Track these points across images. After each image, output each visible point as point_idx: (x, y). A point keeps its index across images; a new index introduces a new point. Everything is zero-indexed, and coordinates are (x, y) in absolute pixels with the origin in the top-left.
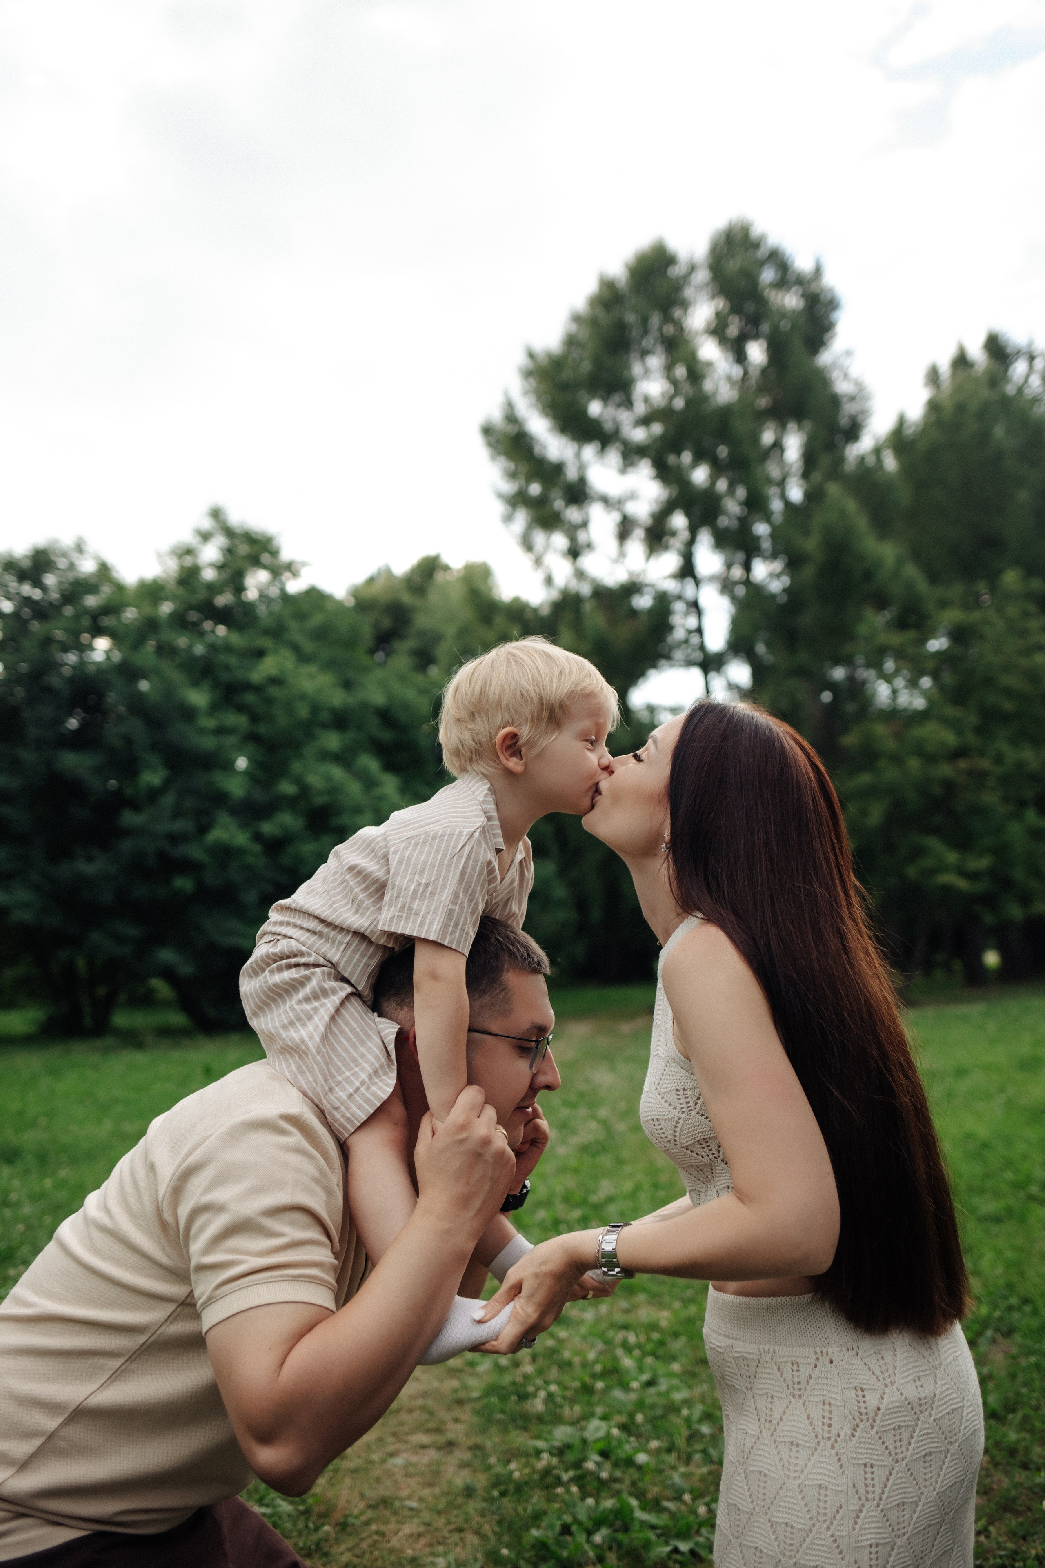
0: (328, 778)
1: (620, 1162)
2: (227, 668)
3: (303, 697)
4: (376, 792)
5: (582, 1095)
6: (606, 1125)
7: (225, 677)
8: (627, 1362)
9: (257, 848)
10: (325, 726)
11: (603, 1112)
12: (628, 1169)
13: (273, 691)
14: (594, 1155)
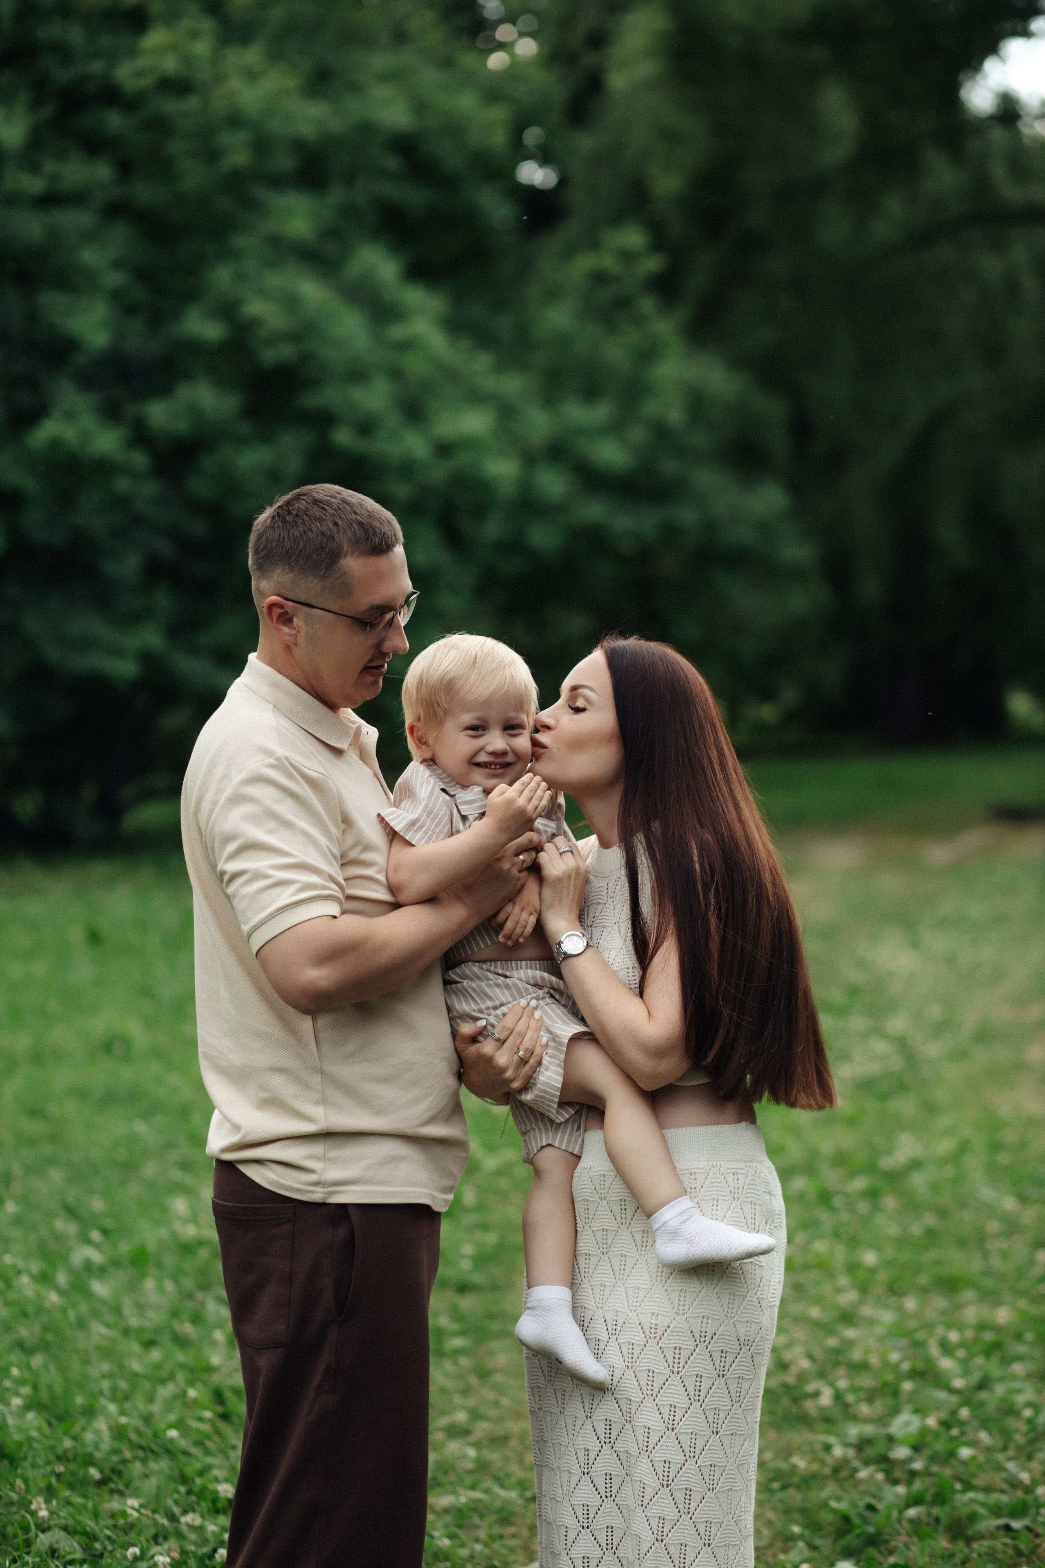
0: (292, 303)
1: (931, 1109)
2: (63, 52)
3: (235, 120)
4: (397, 332)
5: (854, 991)
6: (902, 1044)
7: (62, 75)
8: (946, 1364)
9: (140, 460)
10: (277, 182)
11: (898, 1024)
12: (945, 1121)
13: (171, 106)
14: (885, 1096)
